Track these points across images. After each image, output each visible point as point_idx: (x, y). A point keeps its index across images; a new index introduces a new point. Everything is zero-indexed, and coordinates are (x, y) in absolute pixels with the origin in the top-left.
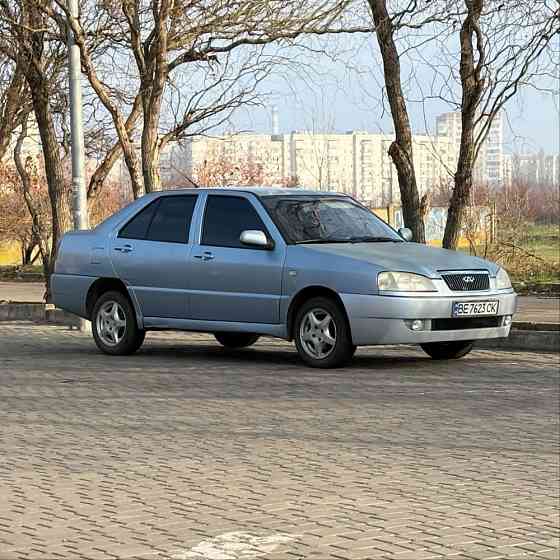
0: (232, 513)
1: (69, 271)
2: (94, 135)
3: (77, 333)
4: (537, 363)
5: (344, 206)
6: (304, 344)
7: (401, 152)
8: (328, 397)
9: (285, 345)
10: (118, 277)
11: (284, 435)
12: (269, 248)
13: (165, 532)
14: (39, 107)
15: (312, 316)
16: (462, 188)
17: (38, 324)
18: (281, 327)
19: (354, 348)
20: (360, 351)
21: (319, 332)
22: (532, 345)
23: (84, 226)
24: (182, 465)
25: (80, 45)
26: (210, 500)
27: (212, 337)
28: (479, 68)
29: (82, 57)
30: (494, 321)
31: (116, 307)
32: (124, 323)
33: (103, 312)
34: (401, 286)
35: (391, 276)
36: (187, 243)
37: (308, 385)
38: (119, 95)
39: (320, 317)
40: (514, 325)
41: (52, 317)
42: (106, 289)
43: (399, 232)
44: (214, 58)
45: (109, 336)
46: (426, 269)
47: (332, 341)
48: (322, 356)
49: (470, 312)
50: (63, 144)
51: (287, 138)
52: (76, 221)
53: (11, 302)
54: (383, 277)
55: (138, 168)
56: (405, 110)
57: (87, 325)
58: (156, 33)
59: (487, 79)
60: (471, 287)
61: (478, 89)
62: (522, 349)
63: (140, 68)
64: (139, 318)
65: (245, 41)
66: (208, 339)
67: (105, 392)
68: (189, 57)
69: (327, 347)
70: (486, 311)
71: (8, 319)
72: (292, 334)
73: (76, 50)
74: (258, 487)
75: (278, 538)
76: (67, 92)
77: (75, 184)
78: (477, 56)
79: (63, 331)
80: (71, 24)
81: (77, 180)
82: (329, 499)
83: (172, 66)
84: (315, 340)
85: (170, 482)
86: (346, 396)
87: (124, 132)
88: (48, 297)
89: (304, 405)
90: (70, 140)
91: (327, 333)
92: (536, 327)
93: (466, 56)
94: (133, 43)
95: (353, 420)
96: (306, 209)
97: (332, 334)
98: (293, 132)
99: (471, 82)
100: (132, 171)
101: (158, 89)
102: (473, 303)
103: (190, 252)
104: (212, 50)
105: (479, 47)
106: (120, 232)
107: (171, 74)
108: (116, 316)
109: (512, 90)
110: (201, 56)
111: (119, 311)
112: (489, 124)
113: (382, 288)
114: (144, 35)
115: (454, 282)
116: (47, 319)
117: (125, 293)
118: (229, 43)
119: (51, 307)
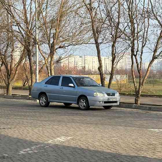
0: (63, 134)
1: (35, 90)
2: (40, 62)
3: (36, 102)
4: (124, 110)
5: (89, 79)
6: (80, 106)
7: (100, 69)
8: (83, 116)
9: (76, 106)
10: (44, 91)
11: (74, 122)
12: (74, 87)
13: (52, 136)
14: (29, 56)
15: (82, 100)
16: (112, 76)
17: (27, 100)
18: (76, 102)
19: (90, 107)
20: (91, 107)
21: (83, 103)
22: (124, 107)
23: (38, 81)
24: (56, 127)
25: (38, 44)
26: (60, 132)
27: (63, 103)
28: (115, 54)
29: (38, 47)
30: (116, 102)
31: (44, 97)
32: (46, 101)
33: (41, 98)
34: (99, 95)
35: (96, 93)
36: (58, 85)
37: (80, 113)
38: (45, 53)
39: (83, 101)
40: (120, 103)
41: (30, 99)
42: (42, 94)
43: (99, 85)
44: (65, 48)
45: (43, 103)
46: (103, 92)
47: (85, 105)
48: (83, 108)
49: (111, 100)
50: (34, 63)
51: (83, 57)
52: (36, 80)
53: (22, 95)
54: (95, 93)
55: (49, 69)
56: (101, 61)
57: (38, 101)
58: (53, 42)
59: (117, 56)
60: (111, 95)
61: (115, 57)
62: (122, 107)
63: (50, 49)
64: (49, 100)
65: (71, 45)
66: (62, 104)
67: (42, 114)
68: (60, 47)
69: (84, 106)
70: (114, 100)
71: (21, 99)
72: (78, 104)
73: (37, 45)
74: (68, 130)
75: (70, 137)
76: (35, 52)
77: (36, 72)
78: (115, 51)
79: (33, 101)
80: (36, 40)
81: (37, 71)
82: (79, 132)
83: (56, 49)
84: (82, 105)
85: (53, 129)
86: (87, 116)
87: (46, 62)
88: (30, 94)
89: (79, 117)
90: (35, 62)
91: (84, 103)
92: (125, 103)
93: (113, 51)
94: (49, 44)
95: (87, 120)
96: (81, 79)
97: (85, 104)
98: (85, 56)
99: (114, 56)
100: (48, 70)
101: (53, 53)
102: (112, 99)
103: (59, 87)
104: (65, 46)
105: (115, 50)
106: (45, 83)
107: (56, 51)
108: (44, 99)
109: (121, 58)
110: (62, 47)
111: (45, 98)
112: (117, 64)
113: (95, 95)
114: (51, 42)
115: (108, 94)
116: (29, 99)
117: (46, 95)
118: (68, 45)
119: (30, 96)
